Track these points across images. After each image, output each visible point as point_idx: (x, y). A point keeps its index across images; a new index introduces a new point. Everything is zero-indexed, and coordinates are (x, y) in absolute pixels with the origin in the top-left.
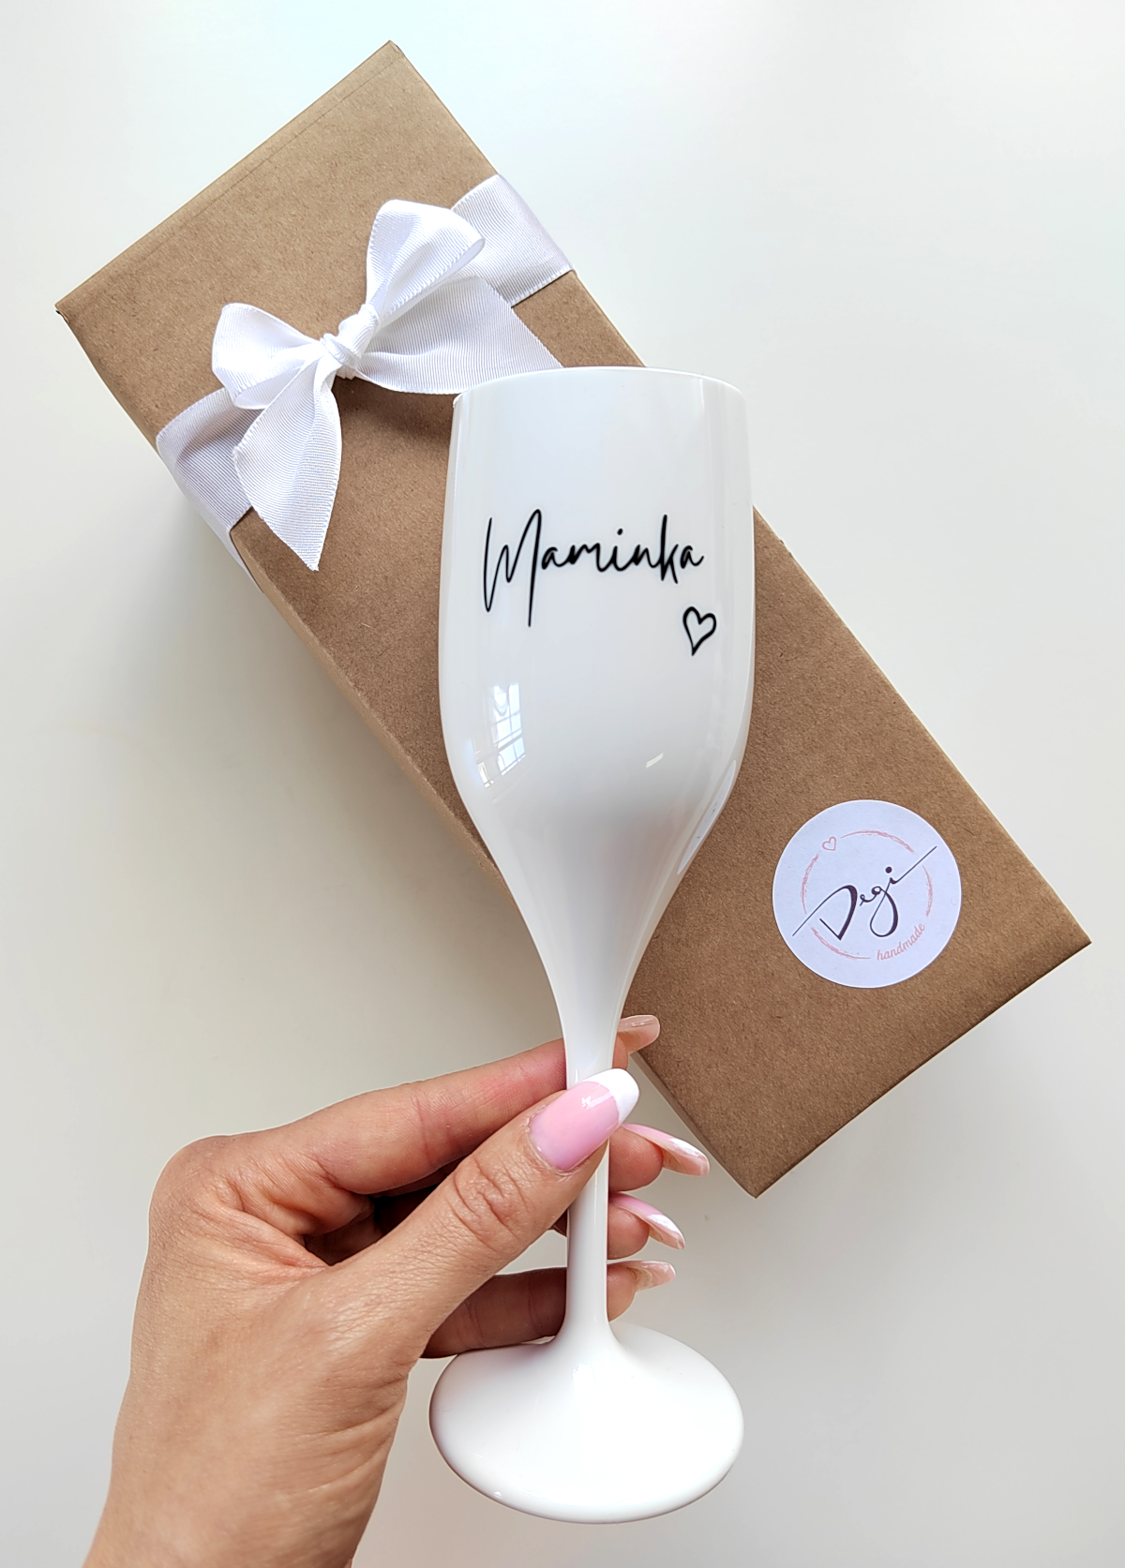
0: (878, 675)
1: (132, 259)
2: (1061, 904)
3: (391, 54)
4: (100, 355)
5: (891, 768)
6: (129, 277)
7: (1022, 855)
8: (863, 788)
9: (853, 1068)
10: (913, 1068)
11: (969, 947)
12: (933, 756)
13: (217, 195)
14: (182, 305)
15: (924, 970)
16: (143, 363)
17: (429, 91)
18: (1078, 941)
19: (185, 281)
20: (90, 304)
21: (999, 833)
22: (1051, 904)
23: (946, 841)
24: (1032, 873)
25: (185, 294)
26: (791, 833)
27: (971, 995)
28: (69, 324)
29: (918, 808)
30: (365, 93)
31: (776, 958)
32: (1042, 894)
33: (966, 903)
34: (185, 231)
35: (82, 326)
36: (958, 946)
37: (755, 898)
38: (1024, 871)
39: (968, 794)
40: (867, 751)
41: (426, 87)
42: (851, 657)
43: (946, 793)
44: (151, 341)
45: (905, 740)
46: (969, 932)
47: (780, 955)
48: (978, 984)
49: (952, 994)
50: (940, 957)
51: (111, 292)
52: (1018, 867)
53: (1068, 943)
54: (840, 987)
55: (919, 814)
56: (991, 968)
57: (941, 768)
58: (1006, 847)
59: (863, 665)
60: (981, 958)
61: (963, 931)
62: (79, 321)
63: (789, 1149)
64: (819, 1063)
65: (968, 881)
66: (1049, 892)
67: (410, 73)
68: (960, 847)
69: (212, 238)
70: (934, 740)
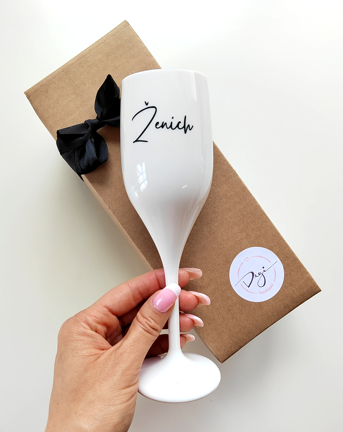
0: (262, 210)
1: (47, 80)
2: (313, 279)
3: (126, 24)
4: (37, 108)
5: (265, 238)
6: (46, 85)
7: (302, 265)
8: (257, 243)
9: (251, 325)
10: (269, 326)
11: (286, 291)
12: (277, 235)
13: (73, 63)
14: (62, 94)
15: (273, 297)
16: (49, 111)
17: (136, 35)
18: (318, 290)
19: (62, 87)
20: (34, 93)
21: (295, 258)
22: (310, 279)
23: (280, 260)
24: (305, 270)
25: (63, 91)
26: (235, 256)
27: (286, 305)
28: (28, 98)
29: (272, 250)
30: (117, 35)
31: (230, 292)
32: (307, 276)
33: (285, 278)
34: (63, 73)
35: (32, 99)
36: (283, 290)
37: (224, 274)
38: (302, 269)
39: (287, 246)
40: (258, 232)
41: (136, 34)
42: (254, 205)
43: (280, 246)
44: (52, 105)
45: (269, 230)
46: (286, 287)
47: (231, 292)
48: (288, 302)
49: (281, 305)
50: (277, 294)
51: (41, 90)
52: (301, 268)
53: (314, 290)
54: (248, 302)
55: (273, 251)
56: (292, 297)
57: (279, 238)
58: (297, 262)
59: (257, 208)
60: (289, 294)
61: (284, 286)
62: (31, 98)
63: (232, 349)
64: (241, 324)
65: (286, 271)
66: (310, 275)
67: (131, 30)
68: (284, 262)
69: (71, 75)
70: (277, 230)
